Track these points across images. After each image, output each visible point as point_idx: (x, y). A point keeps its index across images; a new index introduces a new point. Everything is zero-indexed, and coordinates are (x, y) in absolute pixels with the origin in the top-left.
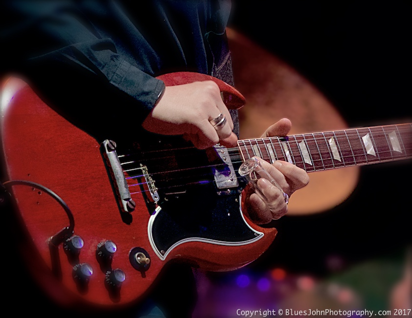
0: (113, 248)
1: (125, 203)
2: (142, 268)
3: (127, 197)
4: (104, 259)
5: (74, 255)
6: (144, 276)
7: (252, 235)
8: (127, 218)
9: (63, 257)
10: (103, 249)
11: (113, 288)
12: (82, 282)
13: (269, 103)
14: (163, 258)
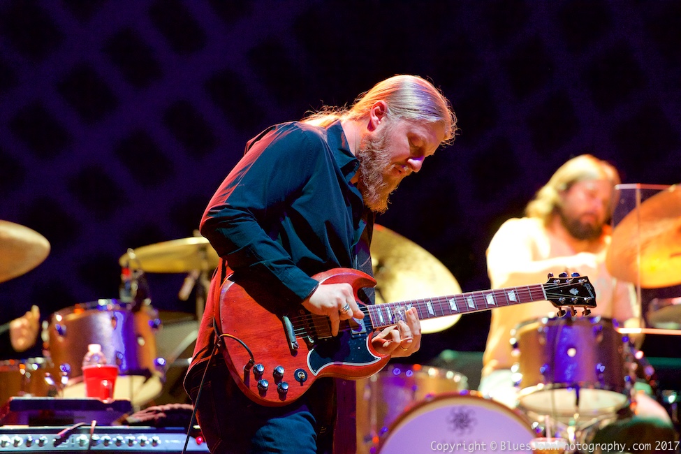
0: (282, 371)
1: (292, 344)
2: (302, 381)
3: (294, 341)
4: (278, 377)
5: (259, 375)
6: (302, 385)
7: (373, 359)
8: (294, 352)
9: (252, 376)
10: (276, 372)
11: (282, 394)
12: (263, 391)
13: (408, 269)
14: (316, 374)
